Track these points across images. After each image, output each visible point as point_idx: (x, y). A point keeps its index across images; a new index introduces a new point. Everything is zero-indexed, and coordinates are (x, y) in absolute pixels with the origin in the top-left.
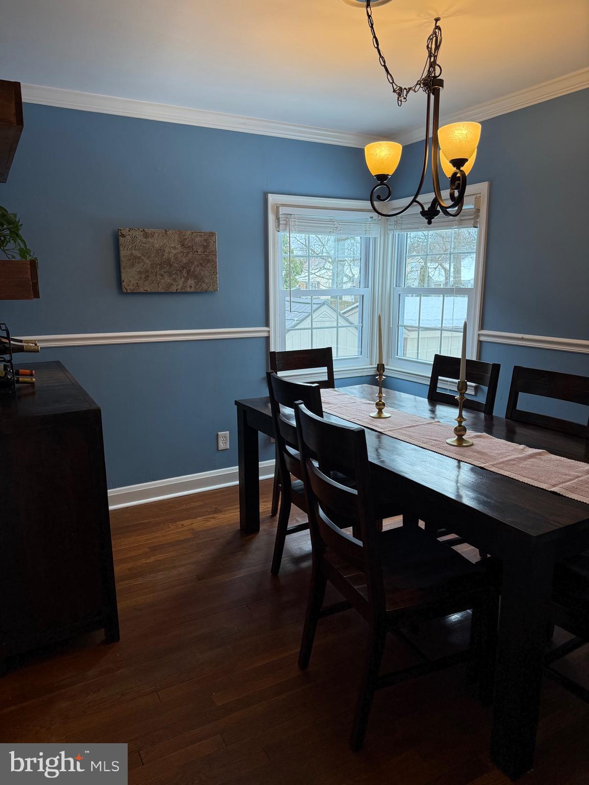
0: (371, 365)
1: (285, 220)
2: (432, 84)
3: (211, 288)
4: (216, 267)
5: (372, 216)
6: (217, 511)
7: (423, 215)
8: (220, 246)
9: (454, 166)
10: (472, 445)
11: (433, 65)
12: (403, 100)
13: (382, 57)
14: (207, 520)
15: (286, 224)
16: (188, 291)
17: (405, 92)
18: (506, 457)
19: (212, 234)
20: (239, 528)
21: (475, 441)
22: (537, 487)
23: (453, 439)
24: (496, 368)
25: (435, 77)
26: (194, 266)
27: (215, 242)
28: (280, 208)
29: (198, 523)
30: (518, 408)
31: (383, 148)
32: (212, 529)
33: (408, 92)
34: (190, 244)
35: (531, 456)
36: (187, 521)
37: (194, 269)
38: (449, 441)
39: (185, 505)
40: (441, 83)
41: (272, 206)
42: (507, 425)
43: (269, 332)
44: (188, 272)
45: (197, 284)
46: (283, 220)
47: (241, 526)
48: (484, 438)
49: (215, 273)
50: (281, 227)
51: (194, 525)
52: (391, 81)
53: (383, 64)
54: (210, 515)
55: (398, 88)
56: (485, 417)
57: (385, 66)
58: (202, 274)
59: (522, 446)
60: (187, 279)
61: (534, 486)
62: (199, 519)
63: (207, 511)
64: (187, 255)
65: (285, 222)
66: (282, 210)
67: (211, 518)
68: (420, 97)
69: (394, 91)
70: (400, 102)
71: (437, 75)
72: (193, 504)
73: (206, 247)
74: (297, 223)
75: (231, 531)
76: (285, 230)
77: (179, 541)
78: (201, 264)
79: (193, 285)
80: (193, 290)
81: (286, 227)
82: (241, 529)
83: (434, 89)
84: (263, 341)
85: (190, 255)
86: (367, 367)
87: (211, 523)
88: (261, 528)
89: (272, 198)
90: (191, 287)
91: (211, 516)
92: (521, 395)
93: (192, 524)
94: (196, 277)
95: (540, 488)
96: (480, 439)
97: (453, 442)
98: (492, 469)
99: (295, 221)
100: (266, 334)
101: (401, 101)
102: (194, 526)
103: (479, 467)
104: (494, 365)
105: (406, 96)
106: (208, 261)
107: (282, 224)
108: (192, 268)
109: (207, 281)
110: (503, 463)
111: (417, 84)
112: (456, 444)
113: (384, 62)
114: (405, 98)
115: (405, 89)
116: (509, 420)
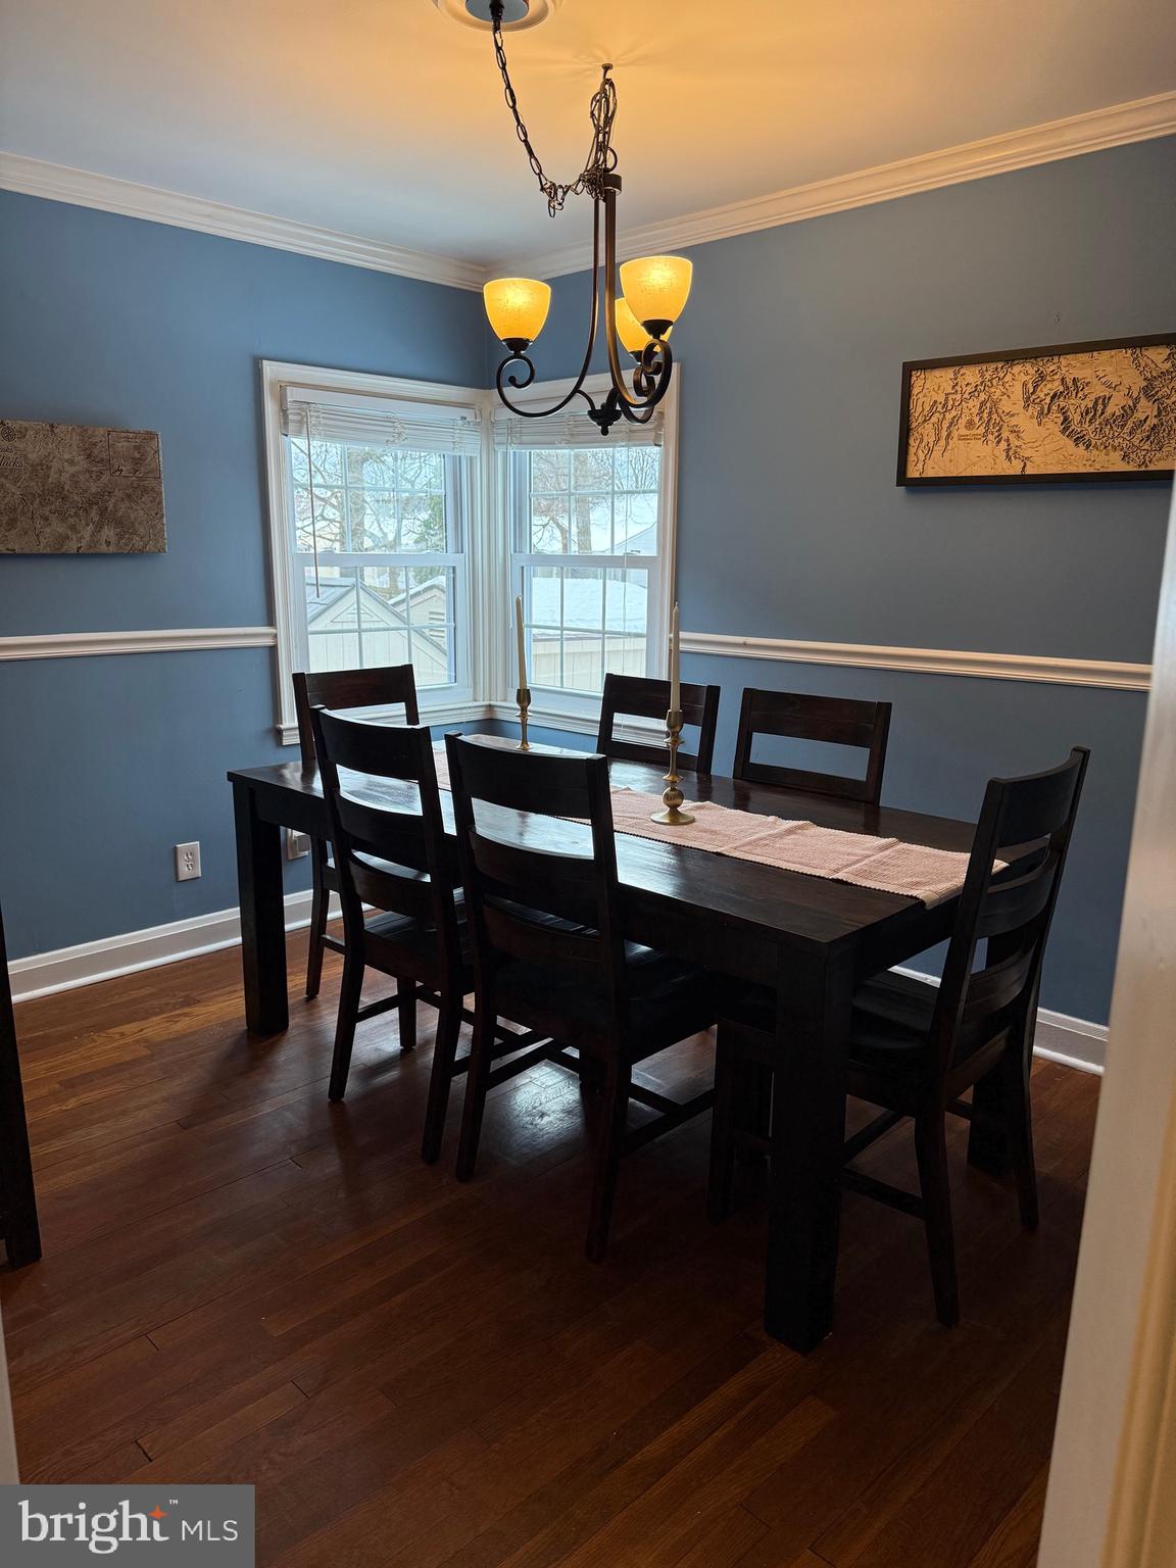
0: (475, 700)
1: (299, 414)
2: (602, 182)
3: (150, 547)
4: (160, 503)
5: (465, 415)
6: (189, 1002)
7: (593, 418)
8: (167, 458)
9: (650, 332)
10: (693, 821)
11: (602, 147)
12: (557, 206)
13: (522, 127)
14: (172, 1020)
15: (300, 422)
16: (102, 551)
17: (560, 192)
18: (751, 835)
19: (151, 436)
20: (246, 1028)
21: (695, 814)
22: (811, 875)
23: (662, 814)
24: (713, 692)
25: (607, 170)
26: (113, 500)
27: (157, 452)
28: (289, 389)
29: (155, 1028)
30: (752, 760)
31: (518, 290)
32: (185, 1036)
33: (565, 193)
34: (104, 455)
35: (790, 832)
36: (132, 1025)
37: (115, 506)
38: (656, 817)
39: (117, 997)
40: (616, 181)
41: (272, 384)
42: (736, 788)
43: (275, 636)
44: (103, 512)
45: (120, 537)
46: (294, 414)
47: (248, 1024)
48: (710, 809)
49: (159, 515)
50: (291, 426)
51: (145, 1031)
52: (537, 171)
53: (523, 138)
54: (176, 1009)
55: (549, 184)
56: (698, 778)
57: (526, 142)
58: (132, 517)
59: (772, 818)
60: (99, 527)
61: (806, 874)
62: (154, 1019)
63: (167, 1004)
64: (98, 478)
65: (298, 418)
66: (293, 394)
67: (179, 1015)
68: (582, 202)
69: (543, 189)
70: (552, 210)
71: (610, 166)
72: (135, 994)
73: (137, 462)
74: (323, 421)
75: (230, 1034)
76: (298, 433)
77: (121, 1064)
78: (129, 496)
79: (113, 540)
80: (112, 549)
81: (302, 426)
82: (249, 1029)
83: (607, 191)
84: (265, 656)
85: (105, 478)
86: (470, 704)
87: (182, 1025)
88: (291, 1023)
89: (270, 369)
90: (108, 543)
91: (178, 1012)
92: (756, 736)
93: (141, 1030)
94: (119, 523)
95: (815, 876)
96: (702, 812)
97: (662, 818)
98: (734, 855)
99: (317, 417)
100: (269, 642)
101: (554, 208)
102: (149, 1033)
103: (713, 853)
104: (709, 687)
105: (563, 200)
106: (145, 490)
107: (294, 421)
108: (111, 506)
109: (141, 530)
110: (749, 843)
111: (579, 180)
112: (667, 821)
113: (525, 134)
114: (560, 204)
115: (561, 186)
116: (740, 781)
